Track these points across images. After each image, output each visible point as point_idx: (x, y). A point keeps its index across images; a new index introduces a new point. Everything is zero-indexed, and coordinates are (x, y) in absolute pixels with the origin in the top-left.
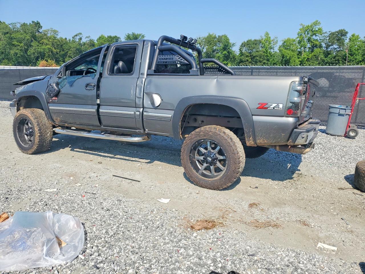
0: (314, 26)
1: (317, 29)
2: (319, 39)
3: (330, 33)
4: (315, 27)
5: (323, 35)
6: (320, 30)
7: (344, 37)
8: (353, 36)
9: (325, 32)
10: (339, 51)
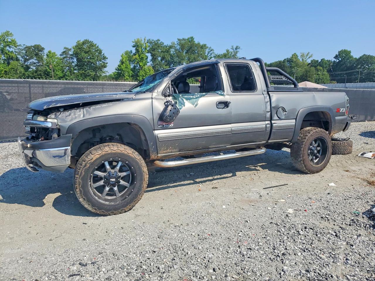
0: (6, 36)
1: (9, 40)
2: (14, 51)
3: (25, 46)
4: (7, 38)
5: (18, 47)
6: (13, 43)
7: (41, 53)
8: (50, 52)
9: (19, 44)
10: (39, 65)
